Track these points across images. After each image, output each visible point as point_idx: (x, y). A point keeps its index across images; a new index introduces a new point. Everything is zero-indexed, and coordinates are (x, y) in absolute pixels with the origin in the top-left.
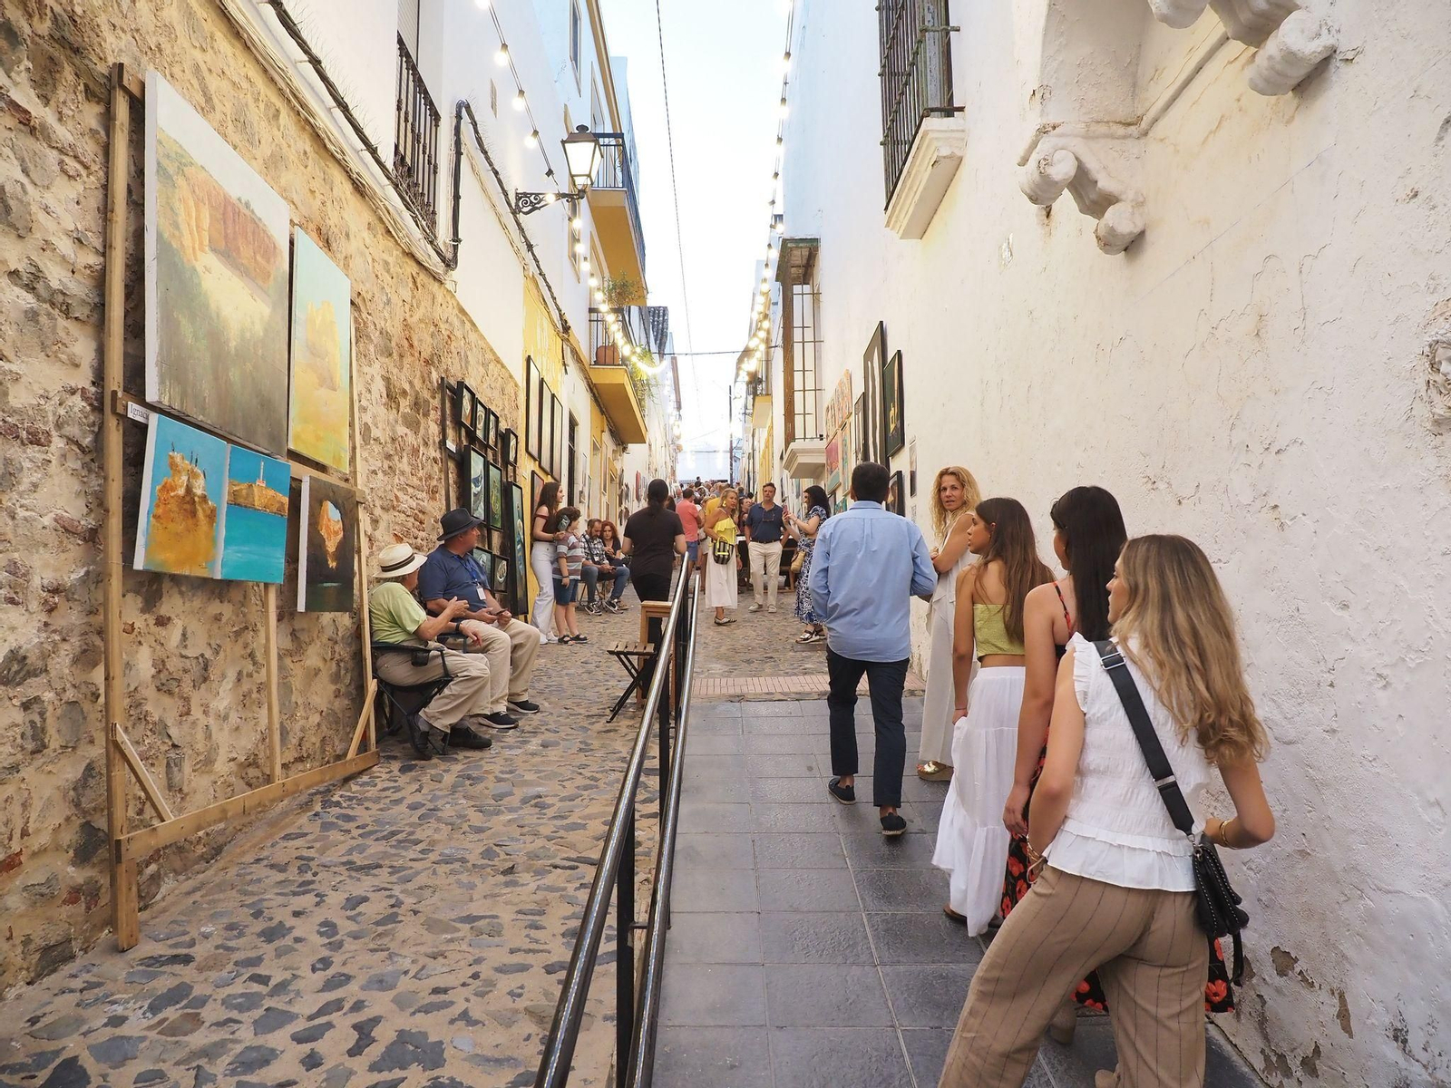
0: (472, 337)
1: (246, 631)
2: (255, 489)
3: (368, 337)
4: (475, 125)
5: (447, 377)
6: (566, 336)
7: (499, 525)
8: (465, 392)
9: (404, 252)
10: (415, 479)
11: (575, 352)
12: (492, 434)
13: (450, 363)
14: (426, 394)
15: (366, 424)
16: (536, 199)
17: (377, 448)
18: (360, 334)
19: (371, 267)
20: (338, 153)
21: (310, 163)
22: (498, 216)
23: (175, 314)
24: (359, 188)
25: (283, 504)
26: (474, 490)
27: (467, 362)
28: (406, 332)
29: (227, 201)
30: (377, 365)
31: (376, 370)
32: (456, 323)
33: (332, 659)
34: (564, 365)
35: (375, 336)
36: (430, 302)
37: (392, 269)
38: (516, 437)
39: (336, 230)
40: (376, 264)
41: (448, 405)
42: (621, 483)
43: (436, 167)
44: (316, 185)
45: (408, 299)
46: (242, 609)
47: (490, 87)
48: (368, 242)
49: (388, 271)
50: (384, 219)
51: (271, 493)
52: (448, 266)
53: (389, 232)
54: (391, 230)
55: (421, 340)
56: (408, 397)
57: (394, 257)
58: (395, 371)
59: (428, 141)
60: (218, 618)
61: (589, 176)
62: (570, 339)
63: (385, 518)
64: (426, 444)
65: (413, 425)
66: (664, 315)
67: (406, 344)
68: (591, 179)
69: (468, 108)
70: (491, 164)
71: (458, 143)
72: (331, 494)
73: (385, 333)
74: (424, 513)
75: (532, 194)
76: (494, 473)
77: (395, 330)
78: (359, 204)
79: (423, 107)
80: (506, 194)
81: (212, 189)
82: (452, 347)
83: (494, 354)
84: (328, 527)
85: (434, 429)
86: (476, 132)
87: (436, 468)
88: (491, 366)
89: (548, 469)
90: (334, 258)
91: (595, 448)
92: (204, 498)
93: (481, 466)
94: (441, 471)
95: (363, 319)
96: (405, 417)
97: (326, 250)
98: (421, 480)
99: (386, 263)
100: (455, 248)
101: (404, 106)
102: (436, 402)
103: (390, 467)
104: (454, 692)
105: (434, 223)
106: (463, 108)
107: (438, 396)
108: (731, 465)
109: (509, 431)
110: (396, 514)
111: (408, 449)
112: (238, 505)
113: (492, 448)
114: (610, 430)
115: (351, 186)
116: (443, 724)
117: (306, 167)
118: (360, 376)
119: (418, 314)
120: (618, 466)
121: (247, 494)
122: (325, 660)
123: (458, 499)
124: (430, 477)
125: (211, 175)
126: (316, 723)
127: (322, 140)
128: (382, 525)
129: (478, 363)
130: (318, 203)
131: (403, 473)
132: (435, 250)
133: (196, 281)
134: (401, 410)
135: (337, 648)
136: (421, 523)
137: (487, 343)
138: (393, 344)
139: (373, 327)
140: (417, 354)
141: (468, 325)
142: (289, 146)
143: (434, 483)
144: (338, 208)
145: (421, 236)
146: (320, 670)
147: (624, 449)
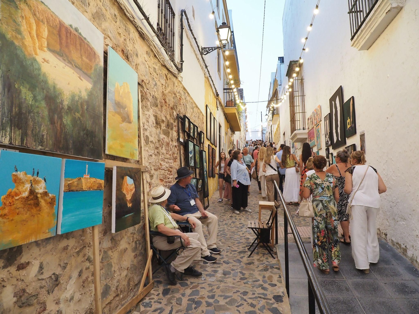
0: (188, 98)
1: (85, 248)
2: (83, 180)
3: (147, 99)
4: (187, 19)
5: (180, 114)
6: (218, 98)
7: (199, 167)
8: (186, 119)
9: (162, 65)
10: (168, 155)
11: (220, 103)
12: (196, 133)
13: (180, 108)
14: (172, 121)
15: (147, 136)
16: (208, 49)
17: (152, 145)
18: (143, 97)
19: (148, 69)
20: (131, 17)
21: (118, 20)
22: (196, 55)
23: (16, 86)
24: (142, 36)
25: (101, 184)
26: (190, 156)
27: (187, 108)
28: (164, 97)
29: (61, 25)
30: (151, 111)
31: (151, 113)
32: (182, 93)
33: (133, 242)
34: (217, 107)
35: (150, 98)
36: (172, 85)
37: (157, 71)
38: (204, 133)
39: (131, 52)
40: (150, 69)
41: (180, 124)
42: (233, 144)
43: (174, 33)
44: (120, 31)
45: (164, 84)
46: (82, 238)
47: (192, 8)
48: (146, 59)
49: (155, 72)
50: (153, 50)
51: (93, 180)
52: (179, 71)
53: (155, 56)
54: (156, 55)
55: (169, 100)
56: (165, 123)
57: (157, 66)
58: (159, 112)
59: (170, 23)
60: (65, 248)
61: (227, 40)
62: (219, 99)
63: (156, 174)
64: (172, 141)
65: (167, 133)
66: (242, 91)
67: (163, 101)
68: (228, 41)
69: (185, 12)
70: (193, 35)
71: (182, 25)
72: (128, 172)
73: (154, 97)
74: (172, 168)
75: (207, 48)
76: (197, 148)
77: (159, 95)
78: (142, 43)
79: (168, 9)
80: (198, 47)
81: (50, 16)
82: (181, 103)
83: (196, 104)
84: (127, 189)
85: (175, 134)
86: (188, 22)
87: (176, 149)
88: (195, 109)
89: (213, 143)
90: (130, 64)
91: (226, 134)
92: (46, 194)
93: (192, 146)
94: (178, 150)
95: (145, 92)
96: (163, 131)
97: (127, 60)
98: (170, 155)
99: (155, 69)
100: (182, 64)
101: (161, 6)
102: (175, 124)
103: (158, 152)
104: (186, 255)
105: (173, 55)
106: (183, 12)
107: (176, 121)
108: (262, 135)
109: (201, 132)
110: (161, 171)
111: (165, 144)
112: (72, 191)
113: (195, 139)
114: (230, 128)
115: (138, 34)
116: (181, 269)
117: (116, 22)
118: (144, 116)
119: (168, 90)
120: (232, 138)
121: (78, 184)
122: (129, 243)
123: (184, 159)
124: (174, 153)
125: (49, 8)
126: (125, 275)
127: (123, 10)
128: (155, 177)
129: (190, 108)
130: (122, 39)
131: (163, 154)
132: (174, 64)
133: (36, 66)
134: (162, 128)
135: (135, 236)
136: (171, 172)
137: (193, 101)
138: (158, 101)
139: (149, 95)
140: (168, 105)
141: (186, 94)
142: (106, 10)
143: (175, 155)
144: (132, 43)
145: (169, 59)
146: (127, 249)
147: (234, 133)
